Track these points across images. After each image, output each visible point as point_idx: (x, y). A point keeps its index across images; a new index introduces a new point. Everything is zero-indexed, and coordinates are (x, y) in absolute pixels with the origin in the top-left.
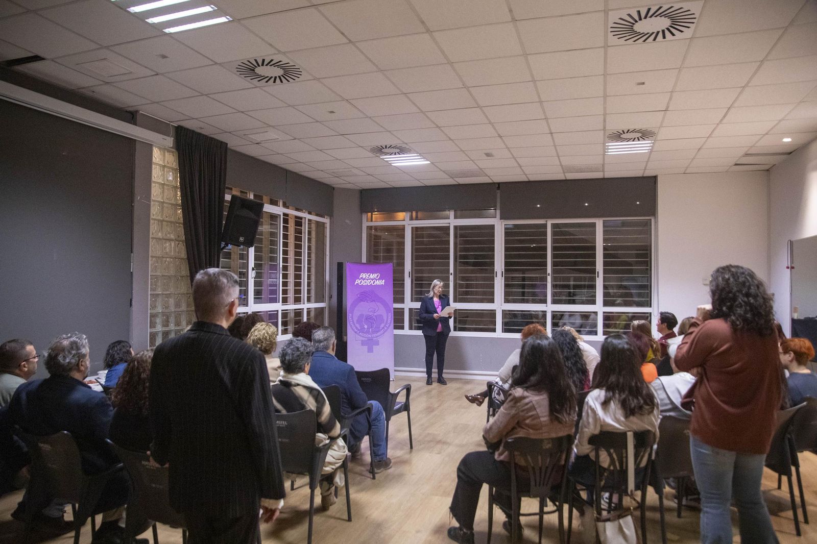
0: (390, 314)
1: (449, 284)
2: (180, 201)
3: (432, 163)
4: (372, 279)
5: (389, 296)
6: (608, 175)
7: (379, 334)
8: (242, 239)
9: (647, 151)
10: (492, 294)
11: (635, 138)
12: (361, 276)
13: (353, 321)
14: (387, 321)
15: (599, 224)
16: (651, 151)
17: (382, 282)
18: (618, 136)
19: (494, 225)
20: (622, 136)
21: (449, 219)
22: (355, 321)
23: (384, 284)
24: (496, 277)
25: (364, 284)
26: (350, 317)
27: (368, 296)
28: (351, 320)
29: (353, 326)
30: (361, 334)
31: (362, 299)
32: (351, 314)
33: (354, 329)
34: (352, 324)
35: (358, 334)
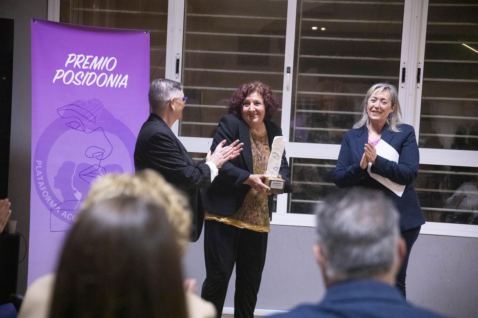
1: (282, 94)
4: (98, 72)
12: (68, 61)
13: (46, 181)
17: (123, 81)
22: (52, 184)
23: (127, 85)
24: (403, 80)
25: (78, 83)
26: (39, 169)
27: (86, 116)
28: (40, 176)
29: (45, 194)
30: (64, 214)
31: (70, 123)
32: (41, 162)
33: (47, 200)
34: (44, 189)
35: (59, 216)
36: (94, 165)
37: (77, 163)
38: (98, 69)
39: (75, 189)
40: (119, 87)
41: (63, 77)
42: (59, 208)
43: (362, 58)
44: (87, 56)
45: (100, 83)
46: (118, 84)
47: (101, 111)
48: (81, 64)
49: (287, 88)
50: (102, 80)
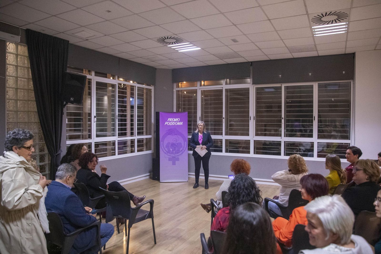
0: (186, 142)
1: (222, 124)
2: (31, 77)
3: (202, 49)
5: (185, 131)
6: (321, 53)
7: (179, 154)
8: (72, 99)
9: (344, 32)
10: (248, 130)
11: (333, 21)
12: (168, 120)
13: (163, 146)
14: (184, 146)
15: (316, 86)
16: (348, 32)
17: (181, 123)
18: (319, 20)
19: (249, 88)
20: (323, 19)
21: (222, 85)
22: (165, 147)
24: (250, 120)
25: (171, 124)
26: (162, 144)
27: (173, 132)
31: (169, 134)
32: (162, 142)
33: (164, 151)
34: (163, 148)
36: (175, 143)
37: (171, 142)
39: (170, 148)
40: (180, 125)
41: (167, 124)
42: (167, 152)
44: (173, 118)
47: (176, 130)
49: (224, 122)
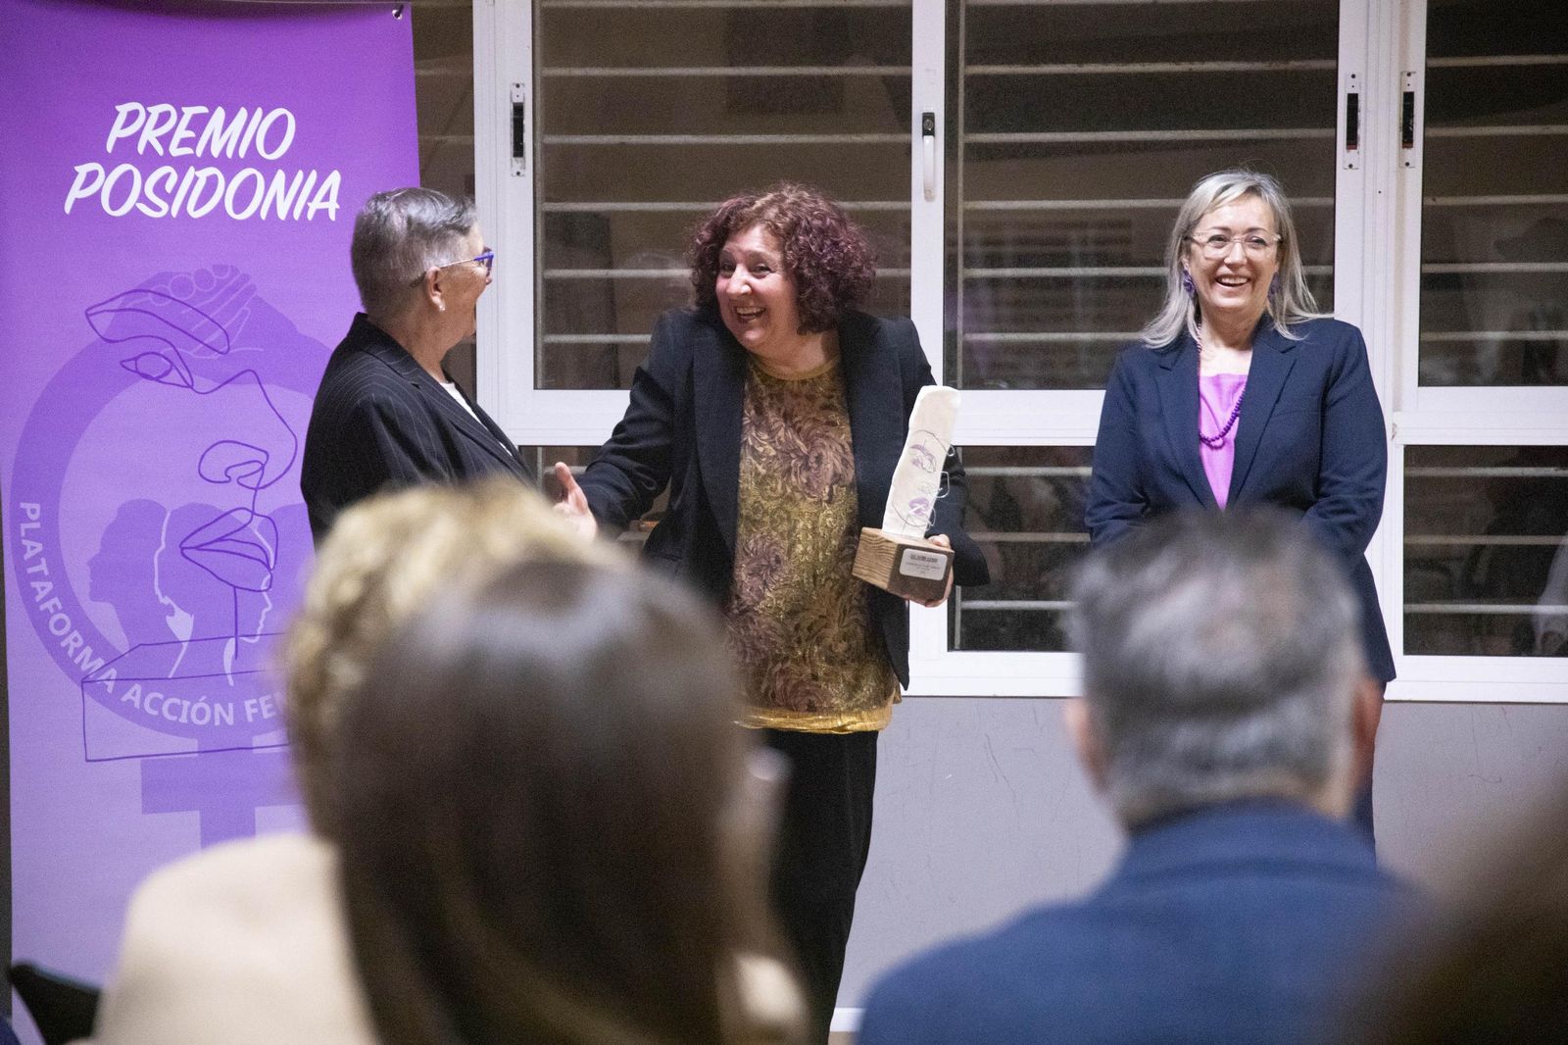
4: (229, 165)
12: (117, 132)
13: (57, 577)
17: (321, 195)
23: (337, 210)
24: (1352, 141)
25: (157, 208)
26: (31, 535)
27: (192, 330)
28: (35, 561)
29: (60, 624)
30: (134, 694)
31: (136, 359)
32: (37, 506)
33: (67, 648)
34: (55, 606)
35: (112, 702)
36: (231, 511)
37: (171, 503)
38: (229, 154)
39: (166, 600)
40: (310, 216)
41: (100, 190)
42: (112, 673)
43: (1197, 66)
44: (184, 109)
45: (238, 209)
46: (306, 209)
47: (247, 309)
48: (165, 140)
49: (925, 191)
50: (243, 197)
